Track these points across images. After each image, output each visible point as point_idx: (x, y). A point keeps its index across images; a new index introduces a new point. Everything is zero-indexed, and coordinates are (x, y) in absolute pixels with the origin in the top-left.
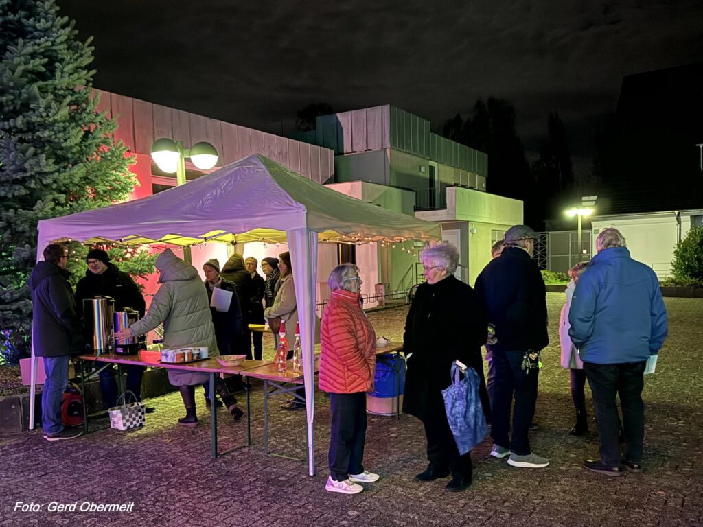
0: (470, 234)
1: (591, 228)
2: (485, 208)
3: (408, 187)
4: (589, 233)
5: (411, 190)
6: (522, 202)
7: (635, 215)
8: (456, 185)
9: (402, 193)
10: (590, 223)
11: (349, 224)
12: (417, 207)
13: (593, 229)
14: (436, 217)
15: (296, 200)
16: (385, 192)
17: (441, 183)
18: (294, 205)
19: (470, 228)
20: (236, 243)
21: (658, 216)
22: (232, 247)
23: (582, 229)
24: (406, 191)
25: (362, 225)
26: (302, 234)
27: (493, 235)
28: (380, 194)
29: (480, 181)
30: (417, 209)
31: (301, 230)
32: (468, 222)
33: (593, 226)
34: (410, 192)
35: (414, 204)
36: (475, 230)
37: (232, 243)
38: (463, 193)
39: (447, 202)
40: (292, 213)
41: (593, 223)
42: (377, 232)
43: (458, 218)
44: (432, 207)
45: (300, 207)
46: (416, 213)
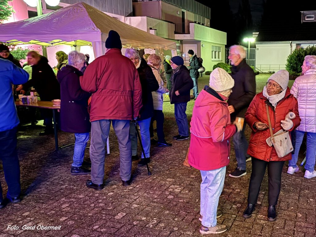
0: (201, 47)
1: (255, 47)
2: (208, 35)
3: (171, 21)
4: (255, 50)
5: (173, 23)
6: (226, 33)
7: (274, 42)
8: (195, 22)
9: (168, 24)
10: (255, 45)
11: (126, 40)
12: (176, 32)
13: (256, 48)
14: (185, 37)
15: (97, 27)
16: (159, 23)
17: (188, 21)
18: (96, 29)
19: (201, 44)
20: (76, 46)
21: (283, 43)
22: (74, 47)
23: (250, 47)
24: (170, 23)
25: (133, 41)
26: (100, 44)
27: (213, 48)
28: (157, 24)
29: (207, 21)
30: (176, 33)
31: (99, 42)
32: (201, 41)
33: (256, 46)
34: (172, 24)
35: (174, 30)
36: (204, 45)
37: (74, 45)
38: (197, 27)
39: (190, 30)
40: (95, 33)
41: (256, 45)
42: (140, 44)
43: (195, 39)
44: (184, 33)
45: (99, 31)
46: (175, 35)
